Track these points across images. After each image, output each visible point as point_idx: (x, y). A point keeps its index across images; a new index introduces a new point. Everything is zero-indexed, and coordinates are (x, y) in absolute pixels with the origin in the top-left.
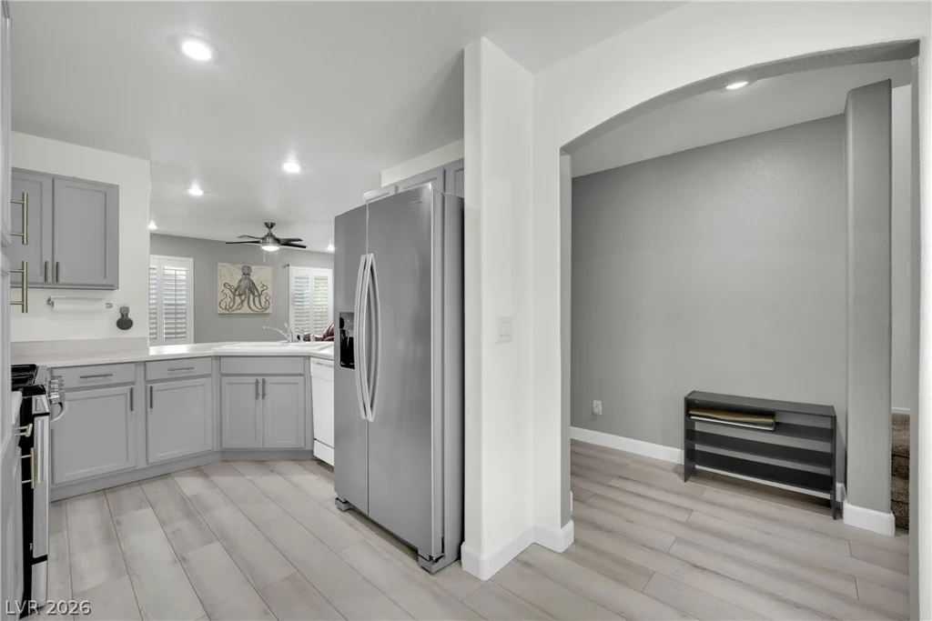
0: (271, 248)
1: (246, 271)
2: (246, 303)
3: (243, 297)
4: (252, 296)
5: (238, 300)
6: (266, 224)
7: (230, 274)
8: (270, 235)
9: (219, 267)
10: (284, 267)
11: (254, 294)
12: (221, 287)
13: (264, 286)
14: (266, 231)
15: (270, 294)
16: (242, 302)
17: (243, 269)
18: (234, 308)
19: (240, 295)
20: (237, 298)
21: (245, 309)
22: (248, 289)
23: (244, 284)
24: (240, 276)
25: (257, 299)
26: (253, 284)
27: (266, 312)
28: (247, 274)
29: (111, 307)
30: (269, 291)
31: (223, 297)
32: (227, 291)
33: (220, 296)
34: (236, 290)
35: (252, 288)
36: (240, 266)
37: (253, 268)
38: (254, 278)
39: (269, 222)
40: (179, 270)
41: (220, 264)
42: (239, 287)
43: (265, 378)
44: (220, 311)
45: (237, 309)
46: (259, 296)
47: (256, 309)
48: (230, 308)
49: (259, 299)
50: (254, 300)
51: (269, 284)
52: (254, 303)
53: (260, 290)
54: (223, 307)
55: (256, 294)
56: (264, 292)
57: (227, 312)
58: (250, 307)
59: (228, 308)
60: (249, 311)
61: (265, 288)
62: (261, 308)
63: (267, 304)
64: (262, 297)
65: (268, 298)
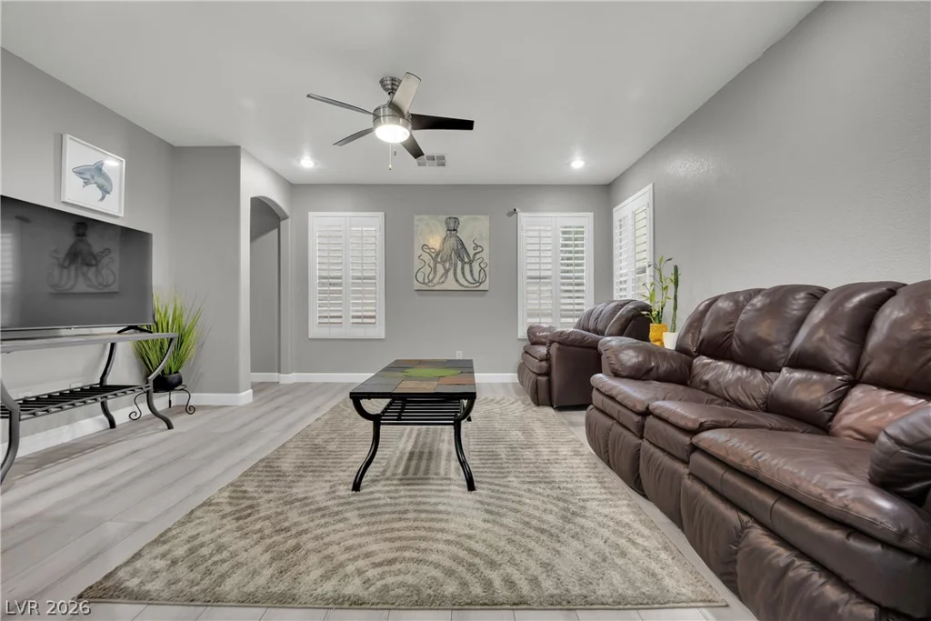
1: (452, 226)
2: (451, 274)
3: (447, 265)
4: (460, 264)
5: (440, 270)
7: (431, 231)
9: (415, 223)
10: (511, 214)
11: (462, 260)
12: (418, 252)
13: (477, 246)
15: (486, 260)
16: (447, 271)
17: (447, 222)
18: (435, 281)
19: (443, 262)
20: (439, 266)
21: (450, 284)
22: (455, 252)
23: (450, 243)
24: (442, 233)
25: (467, 266)
26: (462, 244)
27: (481, 288)
28: (453, 230)
30: (485, 255)
31: (421, 265)
32: (426, 257)
33: (417, 264)
34: (437, 255)
35: (460, 250)
36: (443, 218)
37: (462, 219)
38: (463, 234)
41: (417, 217)
42: (442, 249)
44: (417, 286)
45: (439, 283)
46: (470, 263)
47: (466, 284)
48: (430, 281)
49: (471, 267)
50: (463, 269)
51: (485, 245)
52: (463, 273)
53: (471, 253)
54: (421, 280)
55: (466, 260)
56: (478, 256)
57: (426, 288)
58: (457, 280)
59: (426, 281)
60: (457, 287)
61: (479, 249)
62: (472, 281)
63: (482, 275)
64: (476, 264)
65: (483, 266)
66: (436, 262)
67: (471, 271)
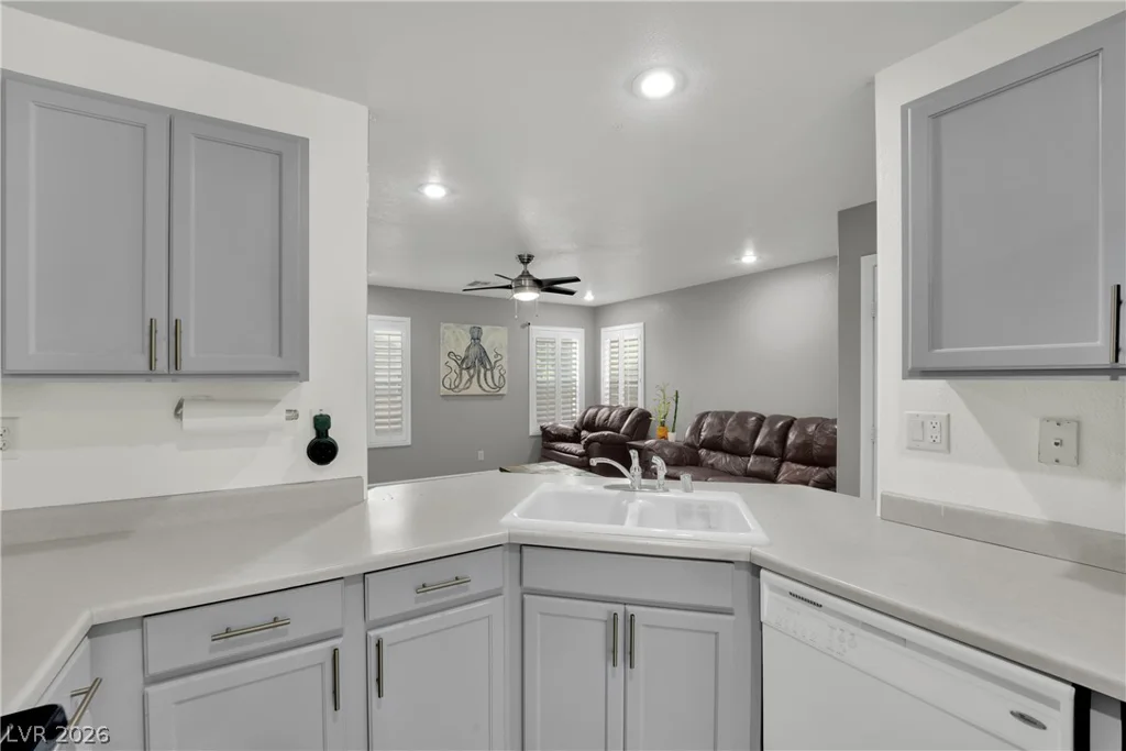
0: (528, 296)
1: (475, 335)
2: (475, 379)
3: (472, 371)
4: (483, 370)
5: (466, 376)
6: (521, 258)
7: (456, 339)
8: (526, 275)
9: (442, 330)
10: (523, 326)
11: (485, 367)
12: (444, 358)
13: (498, 354)
14: (519, 269)
15: (505, 367)
16: (472, 377)
17: (471, 333)
18: (461, 386)
19: (468, 368)
20: (464, 373)
21: (474, 389)
22: (478, 360)
23: (475, 350)
24: (467, 341)
25: (489, 373)
26: (485, 352)
27: (501, 392)
28: (476, 339)
29: (297, 417)
30: (504, 362)
31: (447, 371)
32: (453, 364)
33: (443, 371)
34: (463, 361)
35: (483, 358)
36: (468, 327)
37: (484, 329)
38: (485, 344)
39: (525, 253)
40: (392, 335)
41: (443, 325)
42: (466, 357)
43: (632, 610)
44: (444, 391)
45: (464, 389)
46: (492, 369)
47: (487, 388)
48: (456, 387)
49: (492, 373)
50: (485, 375)
51: (504, 352)
52: (486, 380)
53: (493, 360)
54: (447, 386)
55: (488, 367)
56: (498, 364)
57: (452, 393)
58: (480, 386)
59: (453, 387)
60: (480, 392)
61: (499, 357)
62: (493, 386)
63: (502, 381)
64: (496, 372)
65: (502, 372)
66: (461, 369)
67: (493, 377)
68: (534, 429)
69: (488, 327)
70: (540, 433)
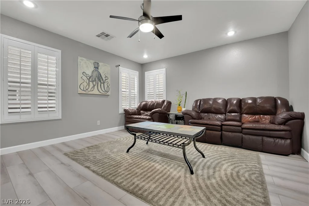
1: (96, 66)
2: (96, 87)
3: (94, 83)
4: (99, 83)
5: (91, 85)
7: (86, 66)
9: (79, 60)
10: (117, 66)
11: (100, 82)
12: (80, 75)
15: (109, 83)
16: (94, 86)
17: (94, 64)
18: (89, 90)
19: (93, 81)
20: (91, 83)
21: (96, 92)
22: (97, 78)
23: (96, 73)
24: (92, 68)
25: (102, 85)
26: (100, 75)
27: (107, 94)
28: (97, 68)
30: (109, 81)
31: (82, 82)
32: (84, 78)
33: (80, 81)
34: (90, 78)
35: (100, 77)
36: (93, 62)
37: (100, 64)
38: (100, 70)
41: (80, 58)
42: (92, 76)
44: (80, 91)
45: (90, 91)
46: (104, 83)
47: (102, 92)
48: (86, 90)
49: (104, 85)
50: (101, 85)
51: (109, 76)
52: (101, 87)
53: (104, 79)
54: (82, 87)
55: (102, 82)
56: (106, 81)
57: (84, 92)
58: (98, 90)
59: (85, 89)
60: (98, 93)
61: (107, 78)
62: (105, 91)
63: (108, 89)
64: (105, 84)
65: (108, 85)
66: (89, 81)
67: (104, 87)
68: (121, 111)
69: (102, 64)
70: (124, 112)
